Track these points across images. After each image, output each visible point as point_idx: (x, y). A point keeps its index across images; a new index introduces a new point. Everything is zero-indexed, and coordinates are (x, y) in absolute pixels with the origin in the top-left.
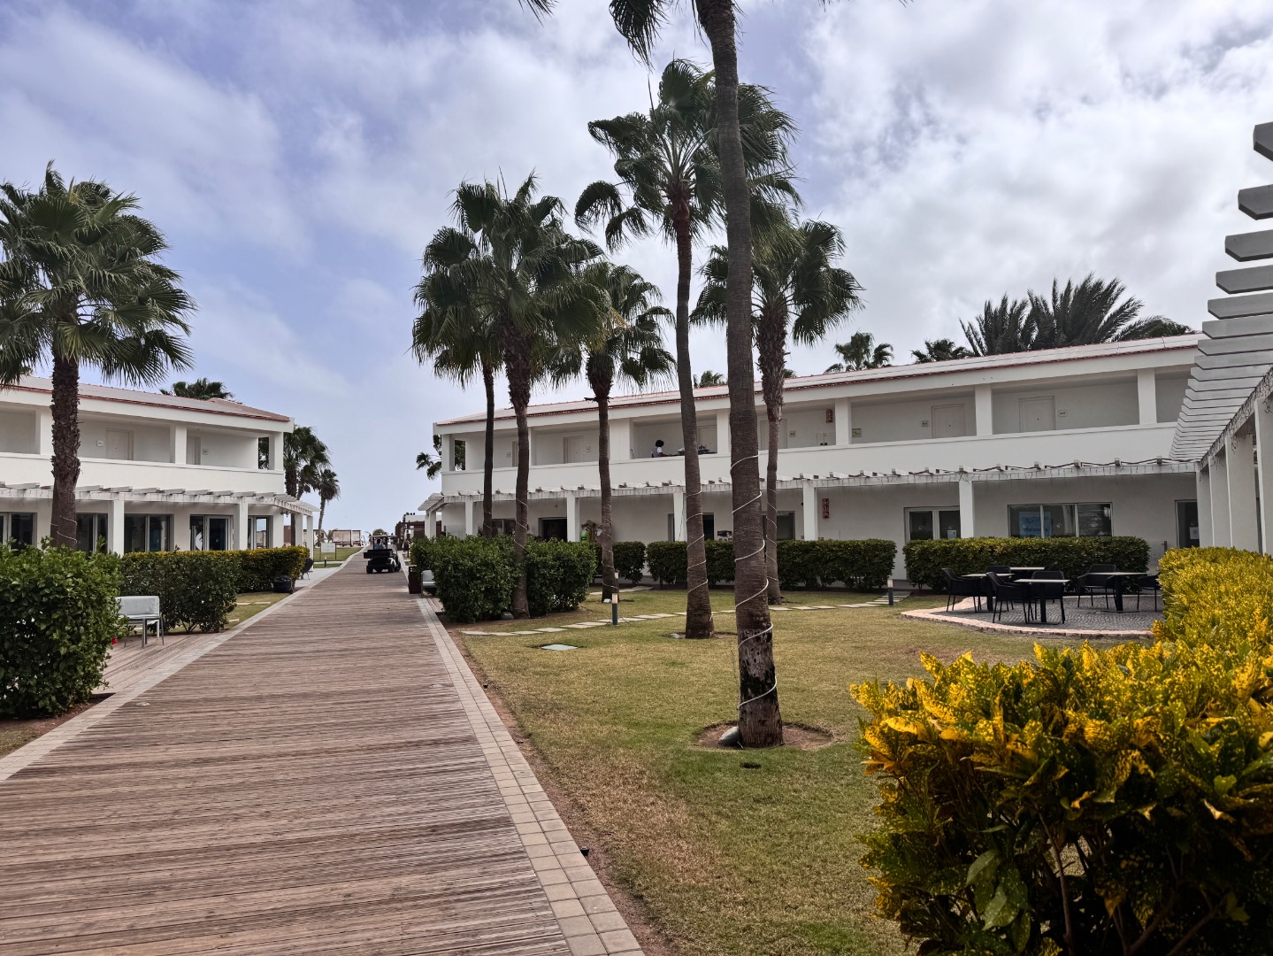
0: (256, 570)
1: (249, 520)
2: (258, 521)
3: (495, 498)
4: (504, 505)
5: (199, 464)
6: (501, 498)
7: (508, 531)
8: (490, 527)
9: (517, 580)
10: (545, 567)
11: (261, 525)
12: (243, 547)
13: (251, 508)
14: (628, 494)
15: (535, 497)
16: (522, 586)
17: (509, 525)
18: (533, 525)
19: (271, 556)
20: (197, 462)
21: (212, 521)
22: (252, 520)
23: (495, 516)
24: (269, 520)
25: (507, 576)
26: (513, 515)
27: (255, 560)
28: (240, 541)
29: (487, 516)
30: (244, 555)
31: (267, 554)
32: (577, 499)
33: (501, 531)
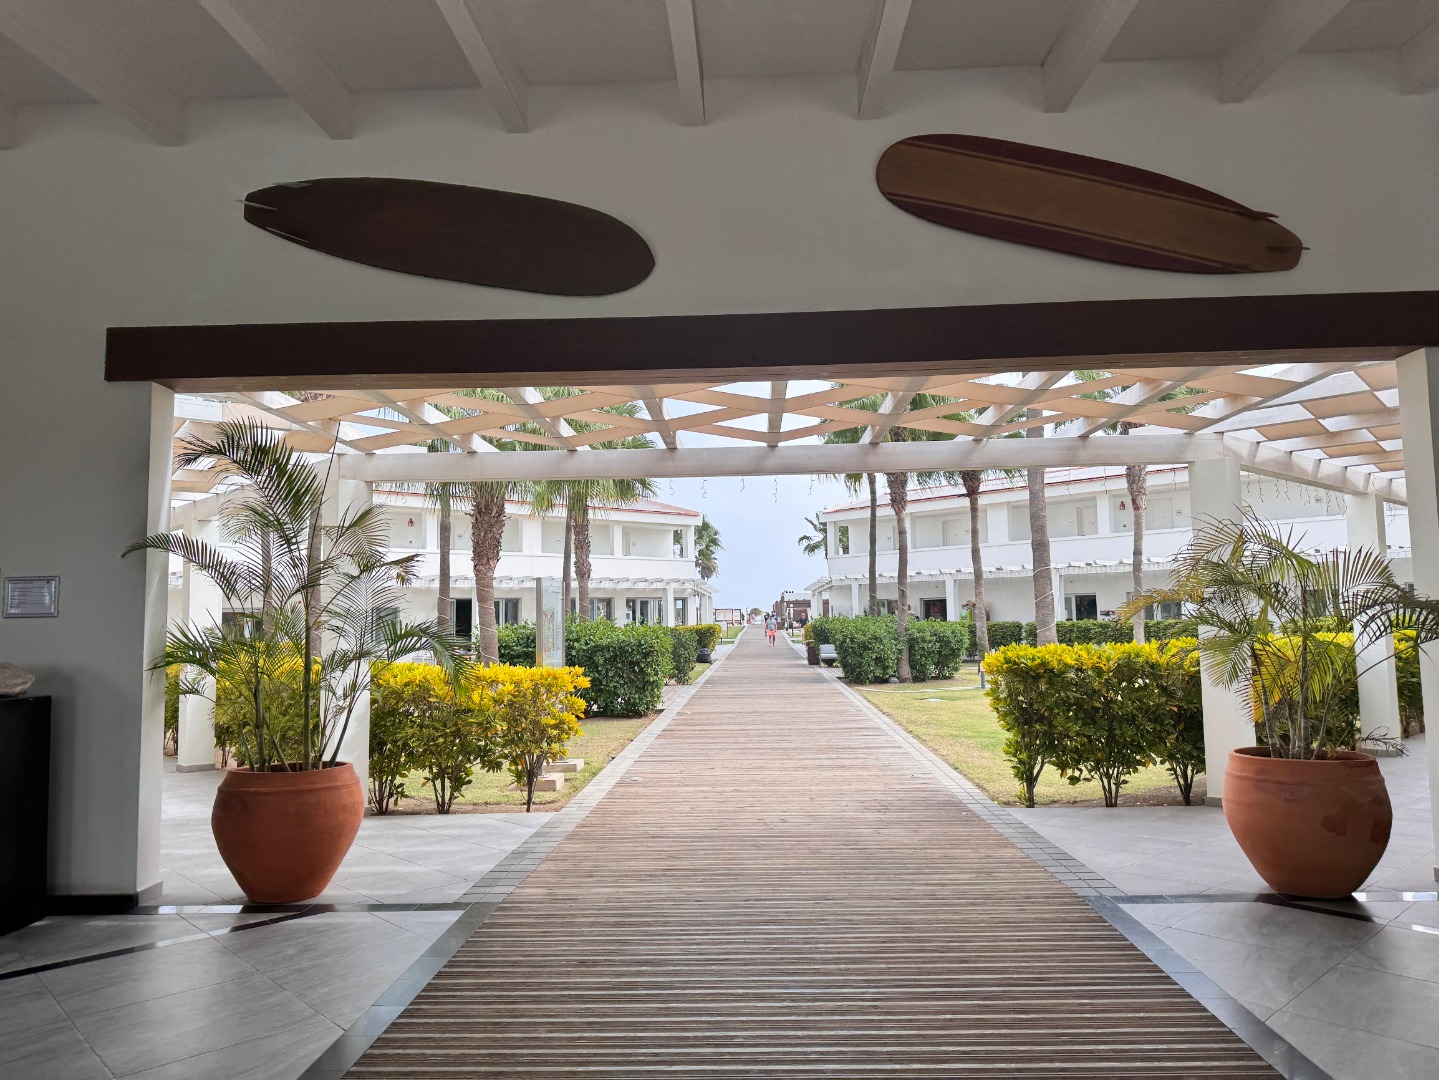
1: (674, 602)
2: (677, 602)
3: (879, 581)
4: (887, 586)
6: (884, 581)
7: (891, 611)
8: (875, 607)
9: (900, 651)
10: (924, 642)
14: (1005, 576)
15: (916, 580)
16: (905, 656)
17: (891, 606)
18: (915, 606)
20: (631, 554)
21: (641, 603)
23: (880, 595)
25: (891, 649)
26: (894, 596)
28: (669, 619)
29: (873, 598)
32: (955, 581)
33: (884, 611)
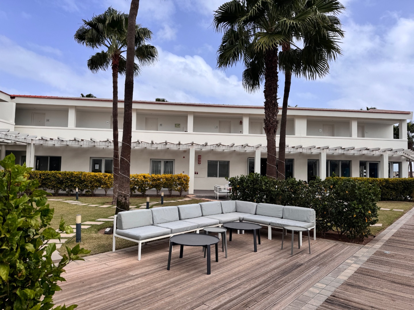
0: (393, 189)
1: (389, 164)
2: (394, 165)
5: (364, 137)
11: (396, 167)
12: (386, 176)
13: (390, 158)
19: (402, 182)
20: (363, 136)
21: (370, 164)
22: (391, 164)
24: (400, 164)
27: (392, 184)
28: (384, 174)
30: (386, 181)
31: (400, 181)
